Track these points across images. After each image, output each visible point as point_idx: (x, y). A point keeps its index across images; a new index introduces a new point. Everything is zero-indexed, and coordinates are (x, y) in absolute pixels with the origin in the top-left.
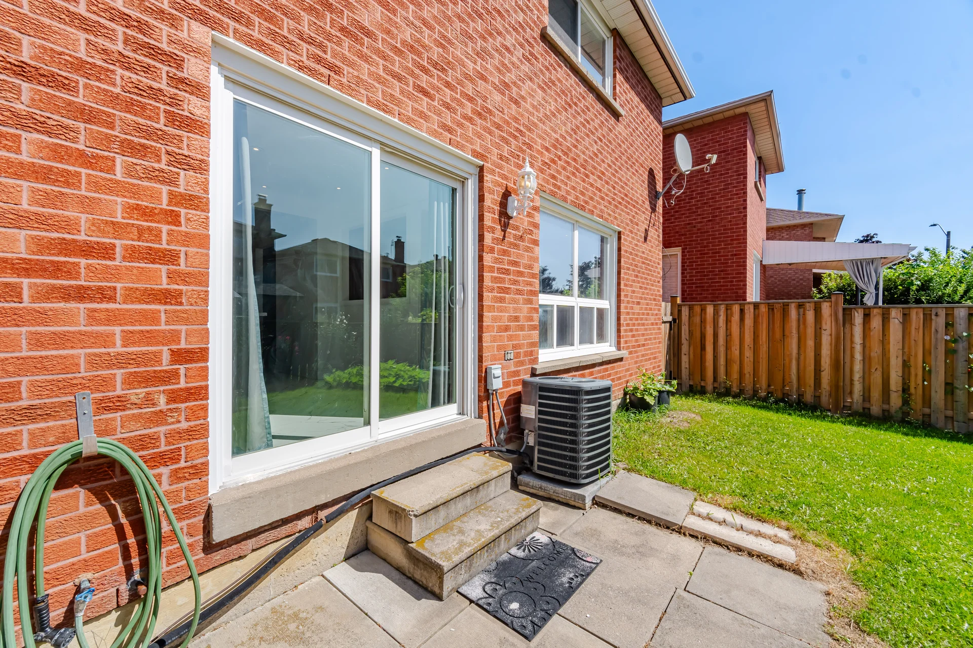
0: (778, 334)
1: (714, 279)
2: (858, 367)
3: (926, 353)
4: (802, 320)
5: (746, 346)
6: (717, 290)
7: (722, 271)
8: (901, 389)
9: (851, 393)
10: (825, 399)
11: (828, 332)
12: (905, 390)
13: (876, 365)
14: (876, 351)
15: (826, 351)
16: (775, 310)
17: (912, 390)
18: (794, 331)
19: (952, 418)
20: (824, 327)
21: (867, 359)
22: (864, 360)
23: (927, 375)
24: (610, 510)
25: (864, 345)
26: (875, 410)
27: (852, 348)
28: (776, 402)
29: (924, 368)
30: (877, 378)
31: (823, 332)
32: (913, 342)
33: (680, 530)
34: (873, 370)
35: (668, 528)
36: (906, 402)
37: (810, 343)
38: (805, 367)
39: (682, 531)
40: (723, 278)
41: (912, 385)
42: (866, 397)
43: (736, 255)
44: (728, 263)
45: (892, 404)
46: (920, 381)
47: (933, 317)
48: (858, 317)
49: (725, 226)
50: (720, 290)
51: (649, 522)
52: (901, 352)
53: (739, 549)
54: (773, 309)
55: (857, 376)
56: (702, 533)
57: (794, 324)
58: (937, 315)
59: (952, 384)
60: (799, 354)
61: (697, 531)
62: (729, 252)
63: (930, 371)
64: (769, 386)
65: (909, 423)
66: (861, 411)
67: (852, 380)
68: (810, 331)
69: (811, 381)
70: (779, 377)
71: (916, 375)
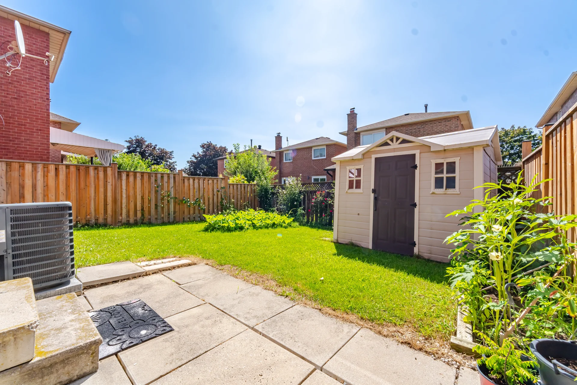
0: (82, 185)
1: (20, 144)
2: (124, 201)
3: (149, 192)
4: (97, 177)
5: (60, 193)
6: (23, 153)
7: (28, 140)
8: (141, 209)
9: (121, 214)
10: (109, 220)
11: (111, 183)
12: (142, 209)
13: (132, 199)
14: (132, 193)
15: (109, 194)
16: (80, 170)
17: (145, 209)
18: (92, 183)
19: (157, 218)
20: (108, 181)
21: (128, 197)
22: (126, 197)
23: (150, 201)
24: (98, 287)
25: (126, 190)
26: (132, 221)
27: (121, 191)
28: (83, 226)
29: (148, 198)
30: (132, 205)
31: (108, 183)
32: (145, 188)
33: (147, 274)
34: (130, 202)
35: (140, 276)
36: (143, 215)
37: (102, 190)
38: (98, 203)
39: (148, 273)
40: (29, 145)
41: (145, 207)
42: (128, 216)
43: (40, 130)
44: (33, 135)
45: (138, 216)
46: (147, 205)
47: (151, 177)
48: (124, 176)
49: (31, 107)
50: (26, 153)
51: (128, 279)
52: (140, 192)
53: (174, 268)
54: (79, 170)
55: (124, 205)
56: (157, 269)
57: (92, 179)
58: (152, 176)
59: (157, 205)
60: (95, 196)
61: (155, 270)
62: (34, 127)
63: (150, 199)
64: (77, 217)
65: (145, 223)
66: (126, 222)
67: (121, 208)
68: (101, 183)
69: (102, 211)
70: (83, 212)
71: (146, 202)
